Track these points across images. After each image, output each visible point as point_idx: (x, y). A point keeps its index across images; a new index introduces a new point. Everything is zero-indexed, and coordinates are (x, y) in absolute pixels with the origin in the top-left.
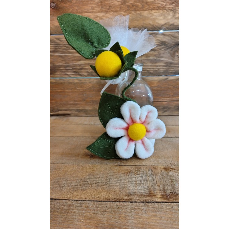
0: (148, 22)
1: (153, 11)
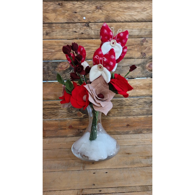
0: (138, 94)
1: (141, 90)
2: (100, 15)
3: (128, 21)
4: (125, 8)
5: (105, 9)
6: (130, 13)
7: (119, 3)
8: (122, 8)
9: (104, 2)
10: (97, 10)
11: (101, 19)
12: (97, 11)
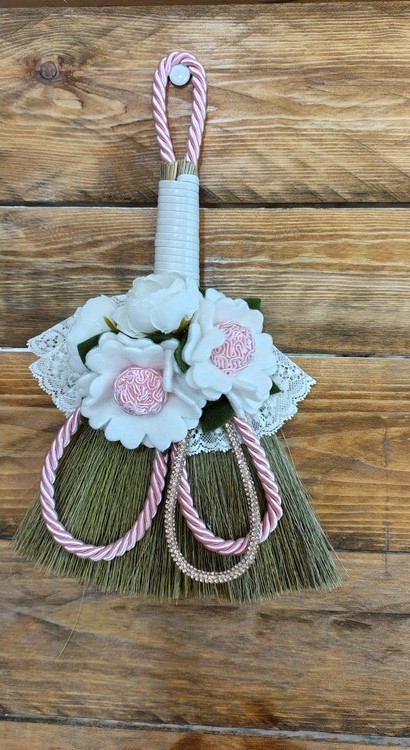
2: (59, 133)
3: (330, 199)
4: (305, 71)
5: (107, 80)
6: (353, 123)
7: (241, 28)
8: (277, 71)
9: (104, 22)
10: (36, 93)
11: (71, 169)
12: (32, 103)
